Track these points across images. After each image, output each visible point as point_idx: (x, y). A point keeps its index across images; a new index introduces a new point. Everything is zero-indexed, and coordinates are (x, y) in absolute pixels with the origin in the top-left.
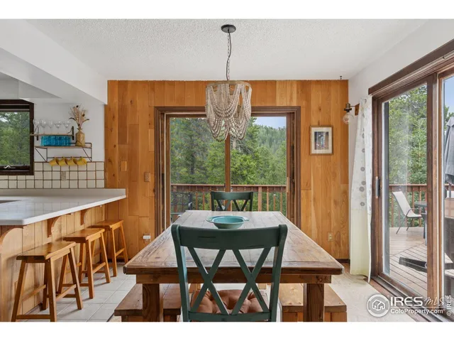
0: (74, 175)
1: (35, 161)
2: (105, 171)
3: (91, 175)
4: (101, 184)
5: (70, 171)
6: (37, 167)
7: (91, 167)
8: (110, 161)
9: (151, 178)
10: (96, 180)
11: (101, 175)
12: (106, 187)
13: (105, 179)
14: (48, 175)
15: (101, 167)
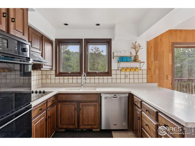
0: (131, 76)
1: (112, 69)
2: (147, 74)
3: (140, 76)
4: (145, 81)
5: (130, 74)
6: (113, 72)
7: (140, 72)
8: (150, 69)
9: (170, 78)
10: (142, 79)
11: (145, 76)
12: (147, 82)
13: (147, 78)
14: (119, 76)
15: (145, 72)
